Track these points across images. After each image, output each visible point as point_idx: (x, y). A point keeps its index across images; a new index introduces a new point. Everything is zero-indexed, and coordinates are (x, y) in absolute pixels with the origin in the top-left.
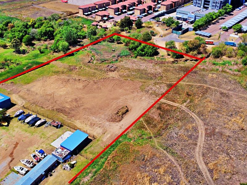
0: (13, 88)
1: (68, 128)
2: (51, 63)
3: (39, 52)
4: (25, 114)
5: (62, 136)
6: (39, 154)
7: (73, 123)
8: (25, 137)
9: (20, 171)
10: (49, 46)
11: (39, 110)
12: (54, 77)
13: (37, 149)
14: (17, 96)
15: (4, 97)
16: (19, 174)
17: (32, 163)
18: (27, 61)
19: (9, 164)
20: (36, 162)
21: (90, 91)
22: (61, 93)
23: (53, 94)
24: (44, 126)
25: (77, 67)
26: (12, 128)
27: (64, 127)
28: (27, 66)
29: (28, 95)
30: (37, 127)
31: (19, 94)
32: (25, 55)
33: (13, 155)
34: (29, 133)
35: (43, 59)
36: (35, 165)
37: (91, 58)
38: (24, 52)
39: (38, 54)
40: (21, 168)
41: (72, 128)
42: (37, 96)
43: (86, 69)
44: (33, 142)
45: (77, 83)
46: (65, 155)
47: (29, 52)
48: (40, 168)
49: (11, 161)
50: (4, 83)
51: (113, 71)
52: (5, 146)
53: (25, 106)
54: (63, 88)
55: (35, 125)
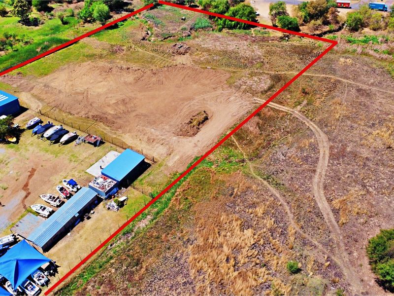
0: (22, 82)
1: (112, 145)
2: (82, 40)
3: (60, 22)
4: (43, 125)
5: (104, 158)
6: (68, 186)
7: (120, 138)
8: (46, 160)
9: (40, 211)
10: (76, 12)
11: (65, 117)
12: (87, 65)
13: (65, 178)
14: (29, 96)
15: (7, 98)
16: (39, 216)
17: (58, 200)
18: (42, 37)
19: (23, 201)
20: (64, 198)
21: (146, 87)
22: (100, 90)
23: (86, 93)
24: (74, 143)
25: (125, 48)
26: (24, 146)
27: (107, 144)
28: (42, 46)
29: (46, 93)
30: (64, 144)
31: (32, 92)
32: (37, 27)
33: (28, 187)
34: (51, 154)
35: (67, 34)
36: (63, 203)
37: (146, 32)
38: (36, 22)
39: (59, 25)
40: (42, 207)
41: (118, 146)
42: (61, 96)
43: (138, 51)
44: (58, 167)
45: (124, 73)
46: (109, 188)
47: (45, 22)
48: (72, 207)
49: (26, 197)
50: (6, 75)
51: (184, 54)
52: (15, 175)
53: (43, 112)
54: (102, 83)
55: (61, 141)
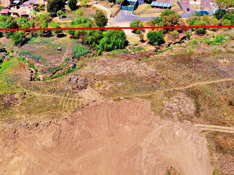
21: (74, 147)
25: (16, 96)
37: (30, 71)
43: (35, 97)
45: (35, 133)
51: (85, 88)
